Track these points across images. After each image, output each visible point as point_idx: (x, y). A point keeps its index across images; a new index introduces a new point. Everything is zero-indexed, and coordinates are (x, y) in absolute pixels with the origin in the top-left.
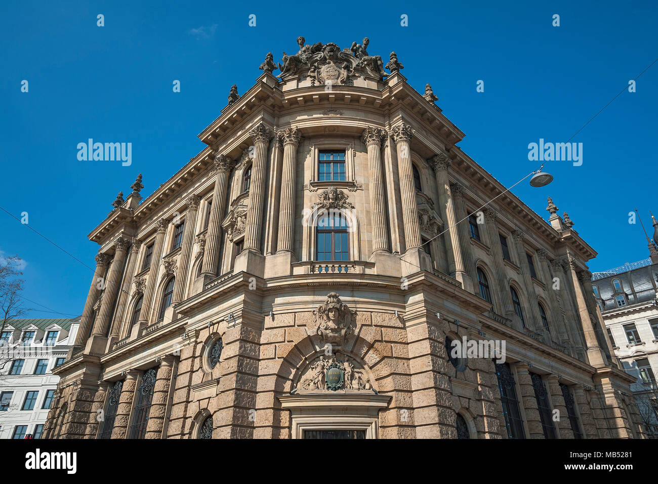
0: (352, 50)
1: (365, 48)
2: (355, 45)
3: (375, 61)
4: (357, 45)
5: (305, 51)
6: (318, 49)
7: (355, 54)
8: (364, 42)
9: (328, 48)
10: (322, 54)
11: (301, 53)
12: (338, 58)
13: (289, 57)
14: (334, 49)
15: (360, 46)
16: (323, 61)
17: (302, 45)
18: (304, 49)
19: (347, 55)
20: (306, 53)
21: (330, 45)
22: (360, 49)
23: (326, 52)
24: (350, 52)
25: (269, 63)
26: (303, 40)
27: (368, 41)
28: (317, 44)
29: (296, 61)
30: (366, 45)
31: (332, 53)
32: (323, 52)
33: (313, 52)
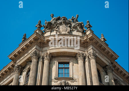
0: (72, 19)
1: (77, 19)
2: (73, 17)
3: (81, 24)
4: (74, 18)
5: (53, 20)
6: (59, 19)
7: (73, 21)
8: (77, 16)
9: (63, 19)
10: (60, 21)
11: (52, 20)
12: (67, 23)
13: (47, 22)
14: (65, 19)
15: (75, 18)
16: (61, 24)
17: (53, 17)
18: (53, 19)
19: (70, 21)
20: (54, 21)
21: (63, 17)
22: (75, 19)
23: (62, 20)
24: (71, 20)
25: (39, 25)
26: (53, 15)
27: (78, 16)
28: (58, 17)
29: (50, 24)
30: (77, 17)
31: (64, 21)
32: (61, 20)
33: (57, 20)
